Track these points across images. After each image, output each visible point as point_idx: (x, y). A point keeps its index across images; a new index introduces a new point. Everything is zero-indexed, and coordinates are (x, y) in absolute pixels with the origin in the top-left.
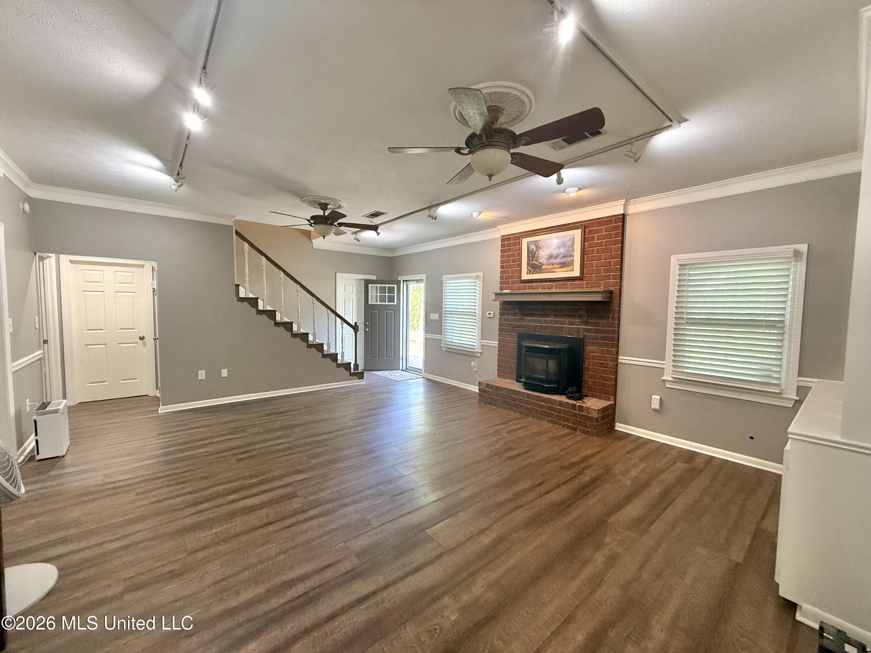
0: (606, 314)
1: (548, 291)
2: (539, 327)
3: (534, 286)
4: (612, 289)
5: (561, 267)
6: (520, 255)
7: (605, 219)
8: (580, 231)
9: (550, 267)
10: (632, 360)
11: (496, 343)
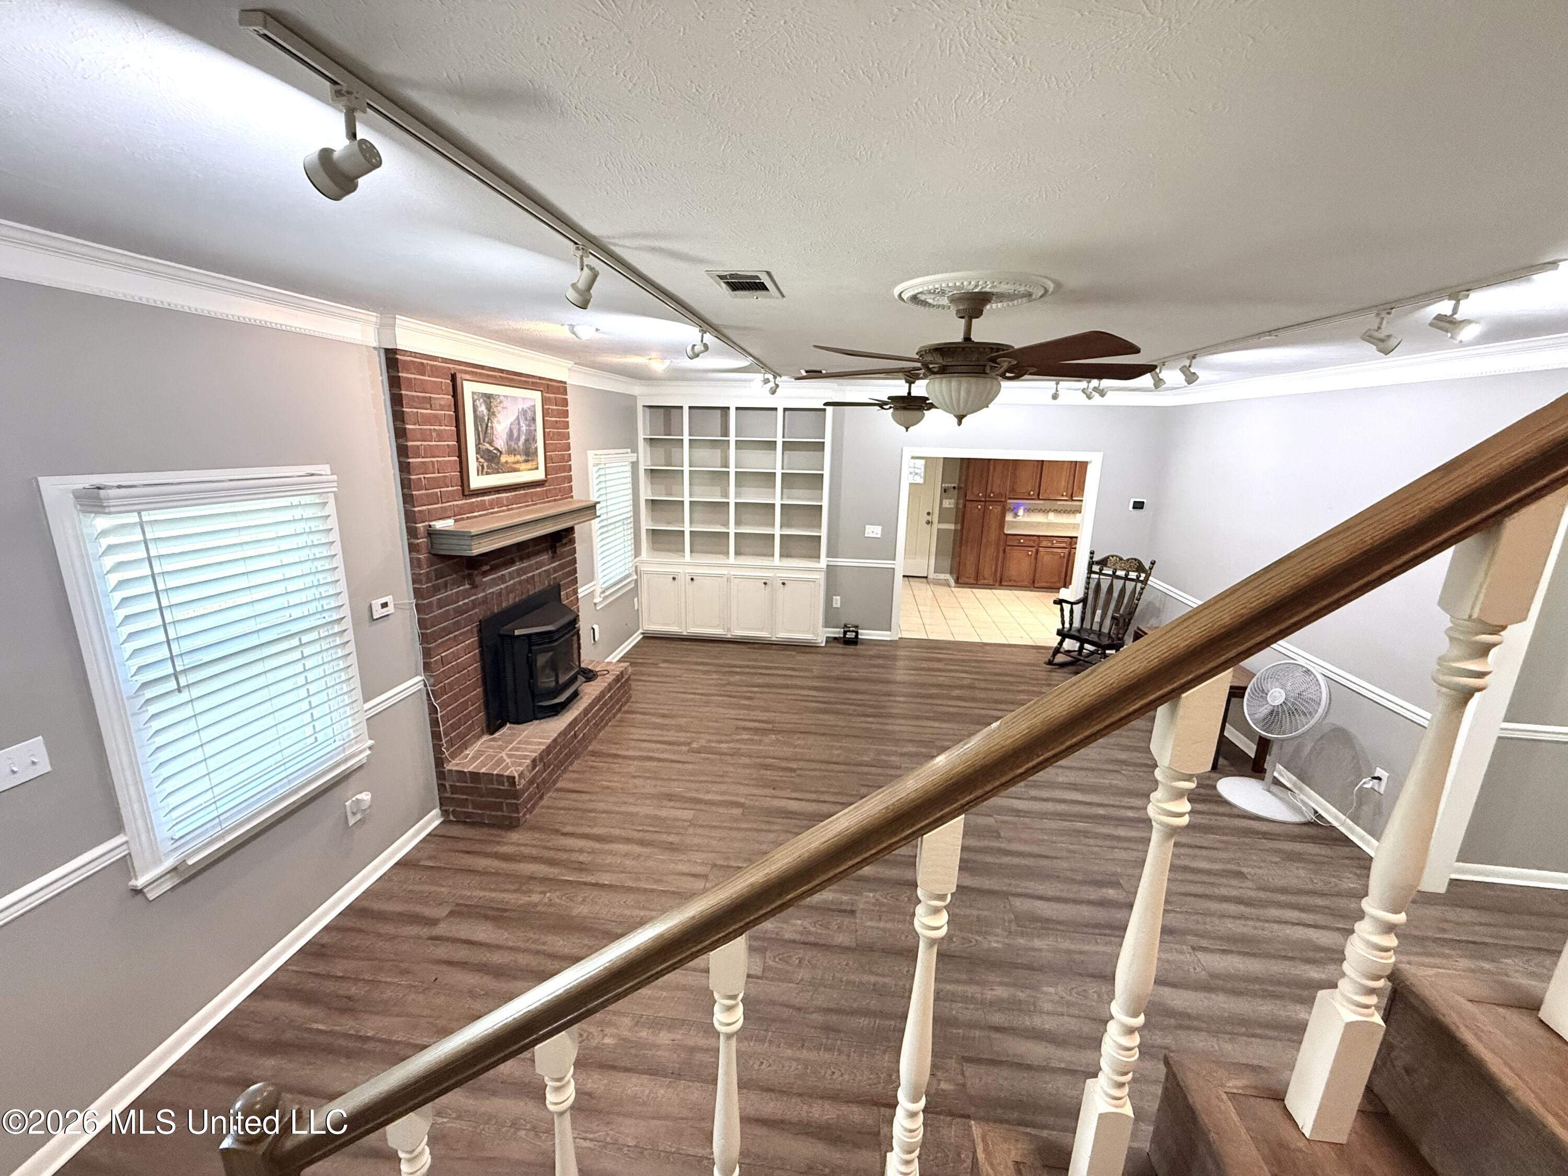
3: (487, 503)
5: (525, 461)
6: (455, 422)
7: (555, 383)
8: (539, 394)
9: (511, 459)
10: (582, 592)
11: (415, 683)
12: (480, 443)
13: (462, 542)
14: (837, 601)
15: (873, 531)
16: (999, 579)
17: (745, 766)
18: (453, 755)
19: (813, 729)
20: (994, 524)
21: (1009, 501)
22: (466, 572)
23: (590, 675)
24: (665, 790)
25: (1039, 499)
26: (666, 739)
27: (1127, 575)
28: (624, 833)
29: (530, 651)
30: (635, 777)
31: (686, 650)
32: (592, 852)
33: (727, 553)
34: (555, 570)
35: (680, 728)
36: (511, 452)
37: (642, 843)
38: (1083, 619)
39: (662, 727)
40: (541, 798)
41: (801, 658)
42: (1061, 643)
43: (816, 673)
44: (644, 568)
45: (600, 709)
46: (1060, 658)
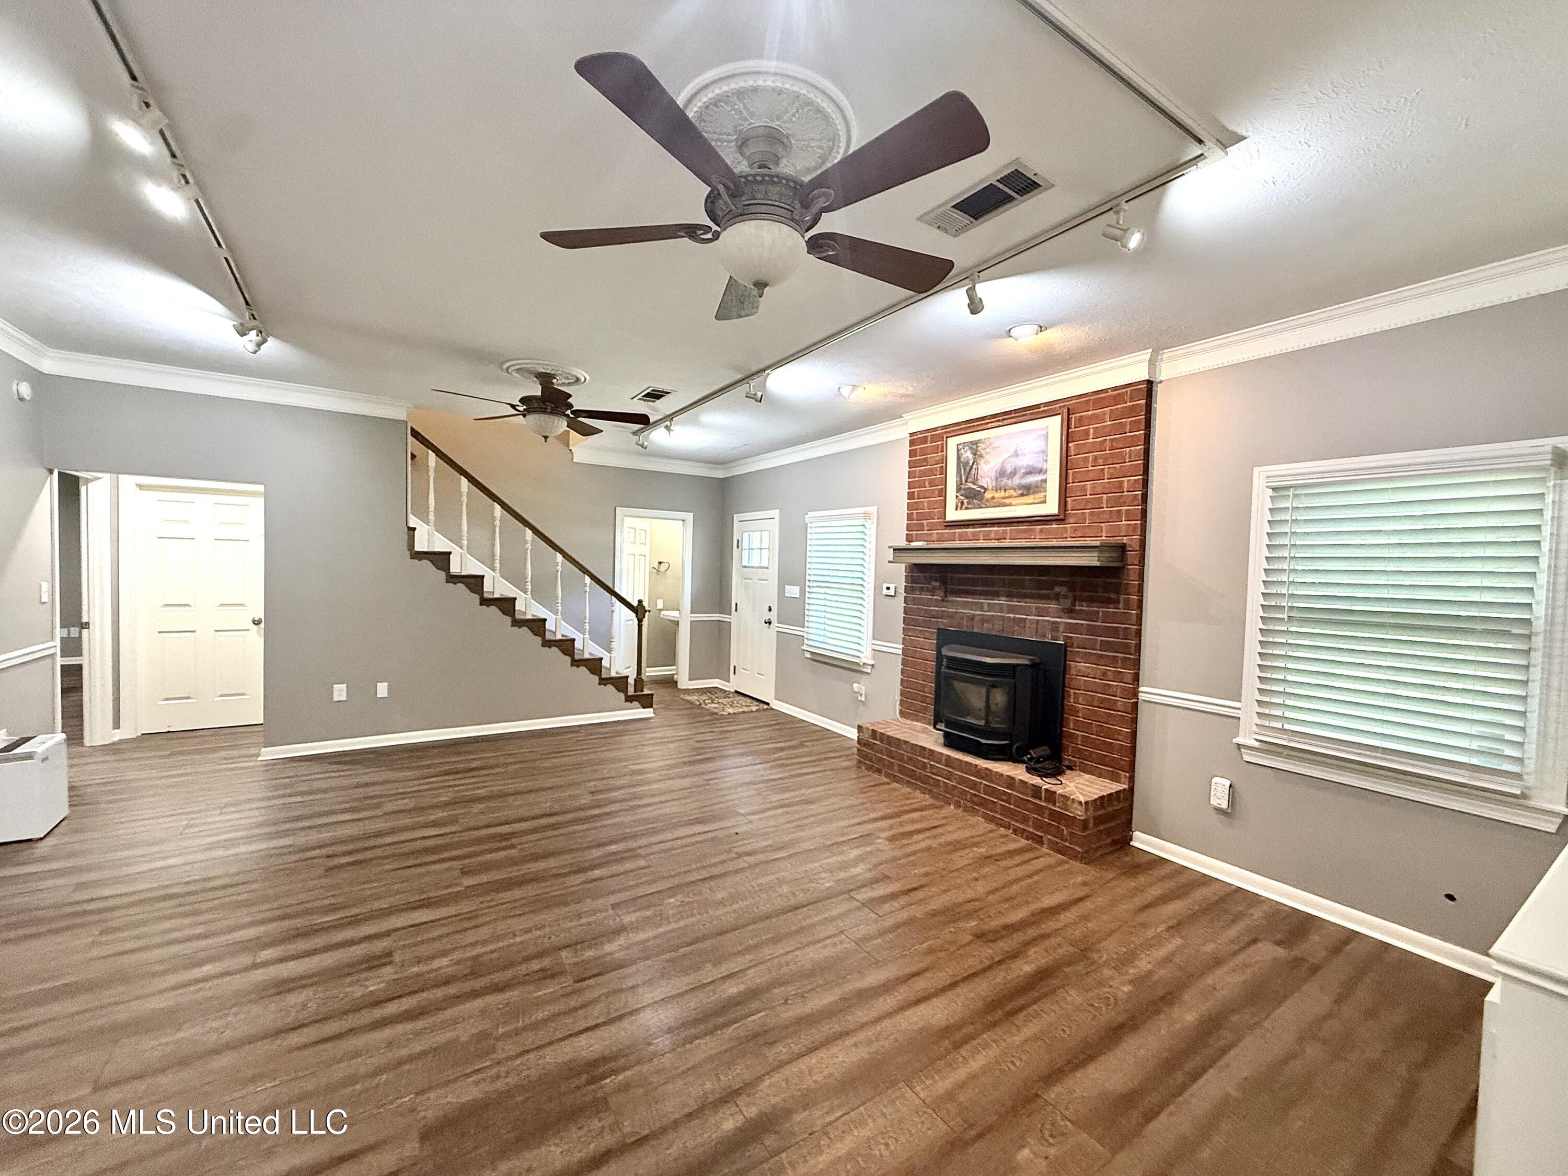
0: (1113, 596)
1: (995, 544)
2: (978, 618)
3: (970, 535)
4: (1125, 540)
5: (1022, 495)
6: (944, 471)
7: (1110, 393)
8: (1058, 419)
9: (1000, 494)
10: (1170, 696)
11: (899, 648)
12: (961, 484)
18: (905, 714)
22: (936, 585)
36: (1001, 487)
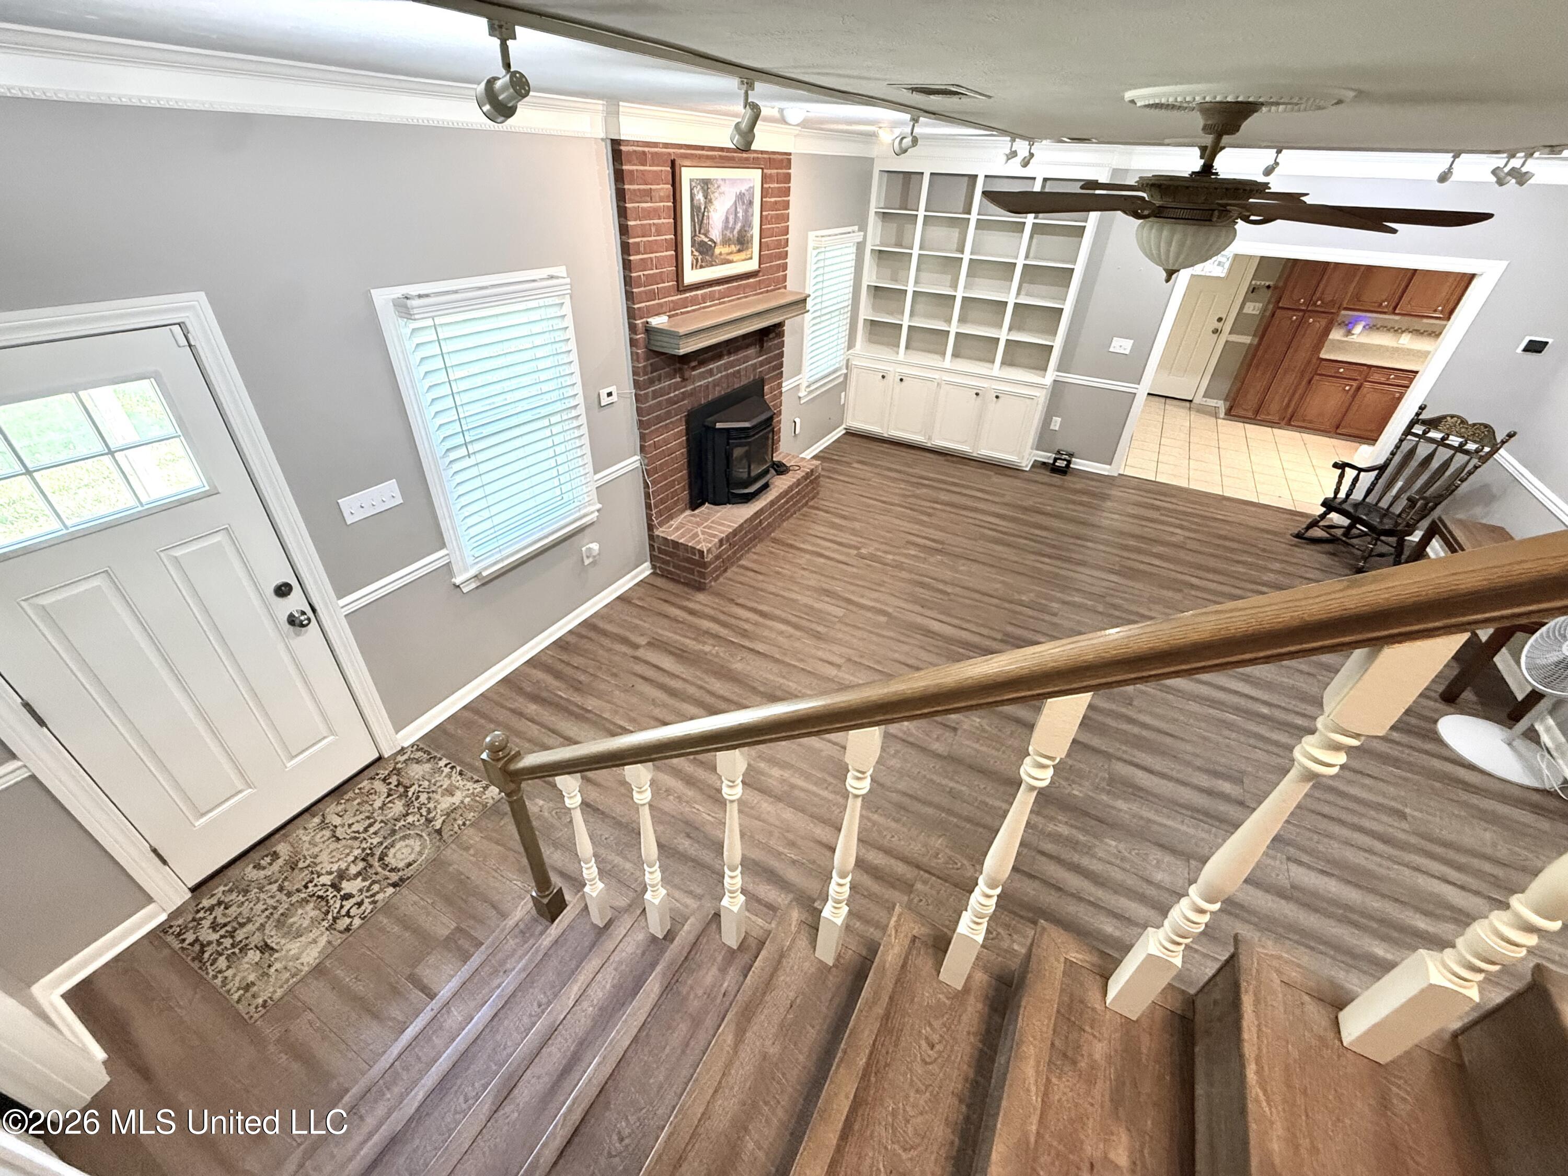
2: (712, 384)
4: (781, 287)
5: (739, 251)
6: (672, 214)
7: (778, 156)
8: (759, 173)
9: (725, 250)
10: (787, 385)
11: (634, 461)
12: (695, 235)
13: (672, 341)
14: (1056, 424)
15: (1121, 345)
16: (1288, 416)
17: (903, 580)
18: (661, 524)
19: (982, 558)
20: (1308, 342)
21: (1343, 312)
22: (678, 365)
23: (781, 469)
24: (826, 586)
25: (1394, 313)
26: (839, 540)
27: (1462, 445)
28: (784, 615)
29: (728, 444)
30: (804, 569)
31: (882, 452)
32: (756, 624)
33: (943, 354)
34: (762, 364)
35: (854, 532)
36: (726, 241)
37: (796, 627)
38: (1369, 492)
39: (839, 528)
40: (725, 571)
41: (997, 479)
42: (1323, 516)
43: (1007, 499)
44: (855, 362)
45: (787, 502)
46: (1317, 533)
